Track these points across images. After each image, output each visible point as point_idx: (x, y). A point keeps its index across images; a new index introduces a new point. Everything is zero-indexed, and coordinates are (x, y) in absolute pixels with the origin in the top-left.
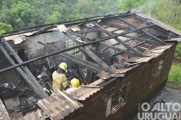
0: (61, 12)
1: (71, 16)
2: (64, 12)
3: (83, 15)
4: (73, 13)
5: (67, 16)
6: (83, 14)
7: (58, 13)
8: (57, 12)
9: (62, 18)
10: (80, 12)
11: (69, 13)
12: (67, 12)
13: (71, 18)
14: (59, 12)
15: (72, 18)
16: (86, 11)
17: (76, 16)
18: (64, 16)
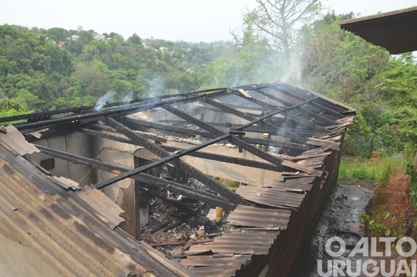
0: (35, 91)
1: (61, 100)
2: (43, 92)
3: (89, 100)
4: (66, 94)
5: (51, 100)
6: (89, 97)
7: (29, 94)
8: (26, 91)
9: (38, 105)
10: (83, 94)
11: (55, 93)
12: (51, 91)
13: (61, 107)
14: (31, 90)
15: (64, 106)
16: (95, 92)
17: (71, 102)
18: (42, 101)
